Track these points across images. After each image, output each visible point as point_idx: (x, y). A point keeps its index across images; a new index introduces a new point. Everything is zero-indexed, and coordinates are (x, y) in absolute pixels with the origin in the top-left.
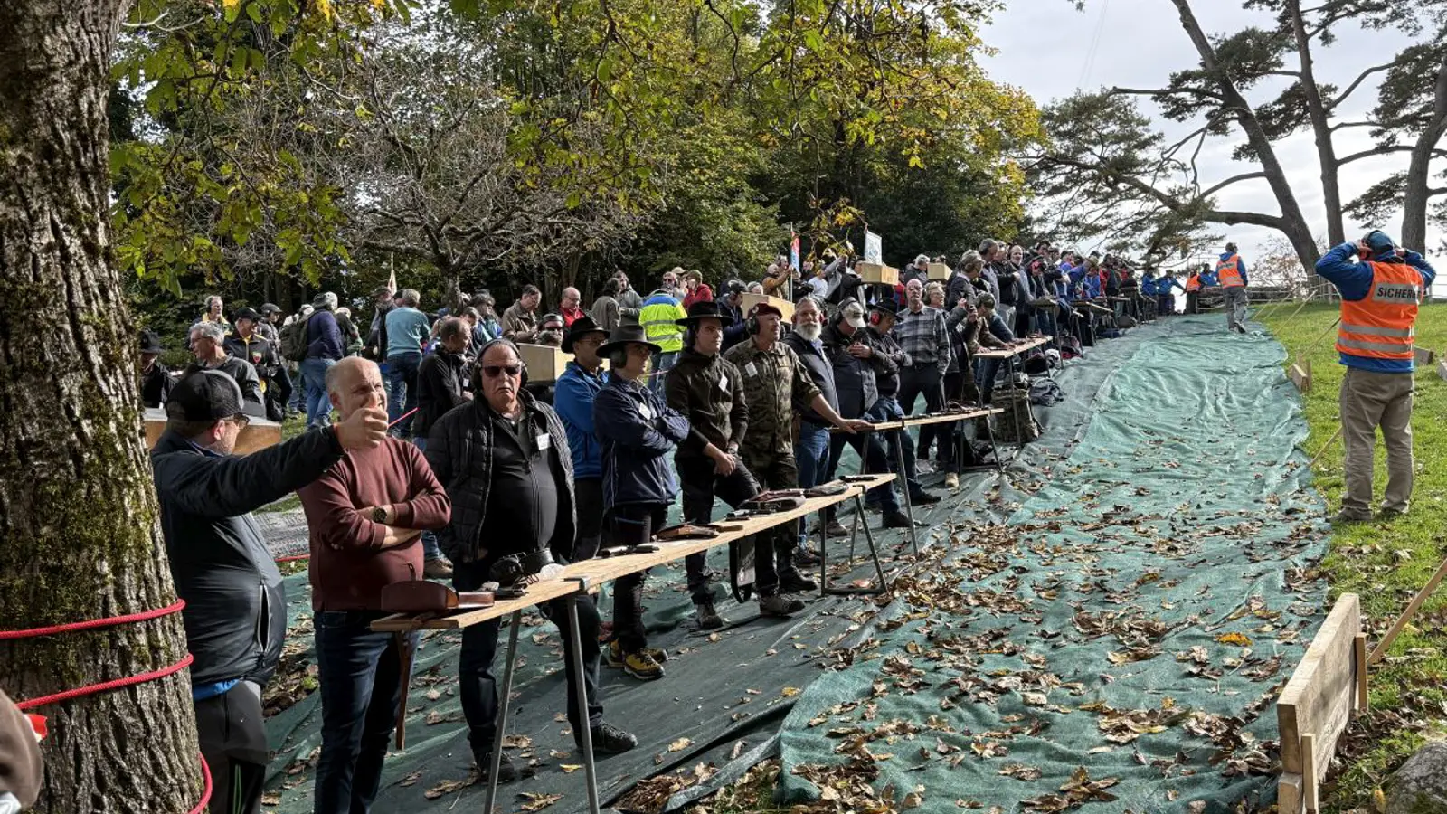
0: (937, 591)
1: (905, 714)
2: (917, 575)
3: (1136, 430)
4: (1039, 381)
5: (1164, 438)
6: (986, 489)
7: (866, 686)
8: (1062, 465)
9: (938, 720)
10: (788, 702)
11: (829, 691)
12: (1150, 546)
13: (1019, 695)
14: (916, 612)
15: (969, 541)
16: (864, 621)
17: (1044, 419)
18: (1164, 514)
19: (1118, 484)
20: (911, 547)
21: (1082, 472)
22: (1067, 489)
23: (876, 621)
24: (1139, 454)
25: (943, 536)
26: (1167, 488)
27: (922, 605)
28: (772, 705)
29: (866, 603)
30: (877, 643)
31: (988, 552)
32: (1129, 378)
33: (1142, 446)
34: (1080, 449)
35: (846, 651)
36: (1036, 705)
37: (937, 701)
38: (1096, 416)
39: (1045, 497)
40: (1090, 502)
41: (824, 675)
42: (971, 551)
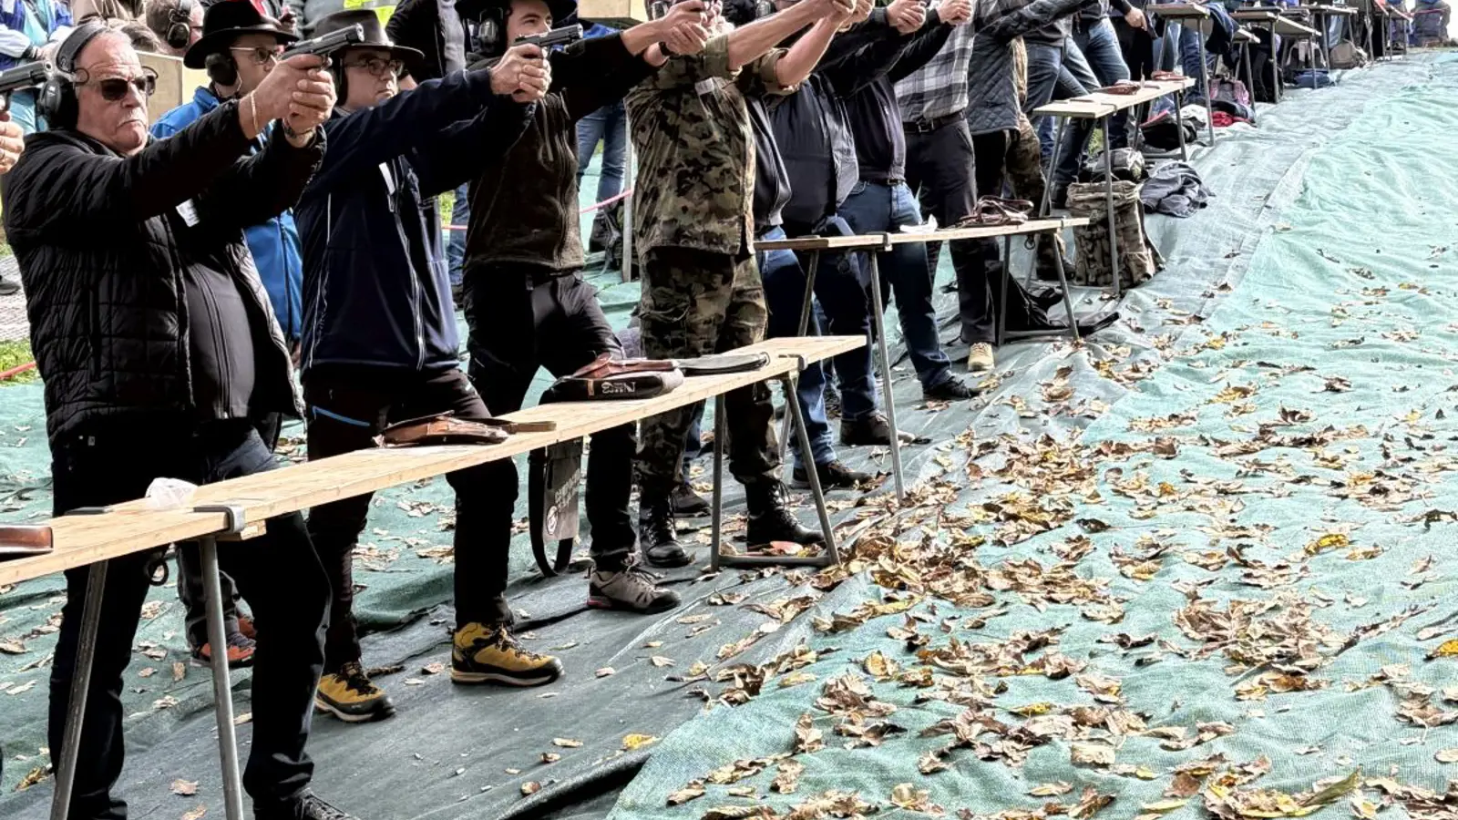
0: (933, 562)
1: (853, 782)
2: (897, 532)
3: (1339, 269)
4: (1164, 167)
5: (1391, 284)
6: (1044, 373)
7: (785, 734)
8: (1192, 332)
9: (913, 792)
10: (632, 758)
11: (712, 742)
12: (1340, 485)
13: (1065, 747)
14: (889, 600)
15: (1002, 472)
16: (789, 615)
17: (1169, 240)
18: (1372, 429)
19: (1293, 371)
20: (892, 481)
21: (1229, 347)
22: (1201, 379)
23: (811, 616)
24: (1340, 313)
25: (957, 460)
26: (1385, 378)
27: (902, 587)
28: (601, 766)
29: (796, 583)
30: (811, 656)
31: (1037, 492)
32: (1336, 166)
33: (1348, 299)
34: (1228, 302)
35: (751, 669)
36: (1096, 765)
37: (915, 758)
38: (1267, 239)
39: (1156, 392)
40: (1239, 402)
41: (704, 712)
42: (1006, 491)
